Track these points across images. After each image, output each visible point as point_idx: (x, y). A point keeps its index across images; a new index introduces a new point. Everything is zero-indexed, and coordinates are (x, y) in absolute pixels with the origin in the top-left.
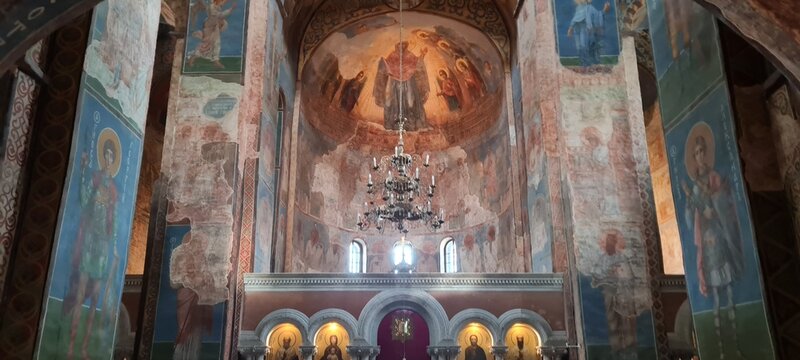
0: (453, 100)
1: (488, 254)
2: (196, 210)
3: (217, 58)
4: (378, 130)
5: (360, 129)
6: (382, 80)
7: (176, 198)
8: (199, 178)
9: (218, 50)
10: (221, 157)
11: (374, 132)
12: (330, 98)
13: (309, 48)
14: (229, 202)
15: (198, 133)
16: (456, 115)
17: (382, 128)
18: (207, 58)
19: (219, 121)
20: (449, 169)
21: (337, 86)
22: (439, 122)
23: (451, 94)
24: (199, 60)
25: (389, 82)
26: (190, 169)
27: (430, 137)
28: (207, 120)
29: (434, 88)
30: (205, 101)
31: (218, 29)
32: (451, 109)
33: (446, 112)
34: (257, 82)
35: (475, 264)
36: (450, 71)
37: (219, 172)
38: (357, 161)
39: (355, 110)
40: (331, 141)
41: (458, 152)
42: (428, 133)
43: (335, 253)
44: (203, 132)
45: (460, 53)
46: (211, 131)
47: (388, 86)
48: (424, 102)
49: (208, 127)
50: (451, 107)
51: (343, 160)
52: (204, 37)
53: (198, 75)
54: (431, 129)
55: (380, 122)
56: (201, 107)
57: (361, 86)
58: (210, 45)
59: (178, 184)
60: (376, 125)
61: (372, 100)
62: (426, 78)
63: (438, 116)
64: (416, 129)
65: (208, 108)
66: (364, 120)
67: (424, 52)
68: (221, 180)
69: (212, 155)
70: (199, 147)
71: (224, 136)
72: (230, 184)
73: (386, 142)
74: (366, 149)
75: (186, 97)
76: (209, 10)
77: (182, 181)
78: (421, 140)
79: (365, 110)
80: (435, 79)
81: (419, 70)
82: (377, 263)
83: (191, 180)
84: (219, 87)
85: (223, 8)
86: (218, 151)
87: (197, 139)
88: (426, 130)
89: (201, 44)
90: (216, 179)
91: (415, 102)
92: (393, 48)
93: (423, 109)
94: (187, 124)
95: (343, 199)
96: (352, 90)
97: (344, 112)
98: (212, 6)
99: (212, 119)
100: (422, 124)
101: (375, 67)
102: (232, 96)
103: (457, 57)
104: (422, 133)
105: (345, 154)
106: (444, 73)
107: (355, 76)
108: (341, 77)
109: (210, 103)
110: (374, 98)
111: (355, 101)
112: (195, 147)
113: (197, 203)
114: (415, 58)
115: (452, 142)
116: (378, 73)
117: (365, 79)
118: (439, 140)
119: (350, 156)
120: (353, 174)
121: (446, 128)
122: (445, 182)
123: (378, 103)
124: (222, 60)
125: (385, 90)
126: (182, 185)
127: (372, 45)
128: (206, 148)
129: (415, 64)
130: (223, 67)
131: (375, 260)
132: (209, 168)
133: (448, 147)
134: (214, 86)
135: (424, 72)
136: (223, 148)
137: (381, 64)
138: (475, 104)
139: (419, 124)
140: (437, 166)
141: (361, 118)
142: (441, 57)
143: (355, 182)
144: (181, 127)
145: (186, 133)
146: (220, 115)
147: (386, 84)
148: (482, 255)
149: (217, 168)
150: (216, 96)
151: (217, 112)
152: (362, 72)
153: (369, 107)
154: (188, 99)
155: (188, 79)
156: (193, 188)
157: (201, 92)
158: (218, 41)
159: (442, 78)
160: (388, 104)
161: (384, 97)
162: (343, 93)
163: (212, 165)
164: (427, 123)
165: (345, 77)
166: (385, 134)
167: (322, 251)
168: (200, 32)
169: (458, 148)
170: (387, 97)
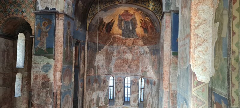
0: (145, 29)
1: (153, 89)
2: (40, 106)
3: (45, 49)
4: (120, 38)
5: (113, 38)
6: (120, 21)
7: (34, 101)
8: (41, 95)
9: (45, 45)
10: (48, 87)
11: (118, 39)
12: (101, 30)
13: (90, 18)
14: (51, 104)
15: (40, 78)
16: (146, 35)
17: (121, 37)
18: (42, 48)
19: (47, 73)
20: (143, 54)
21: (104, 26)
22: (141, 36)
23: (144, 27)
24: (40, 49)
25: (123, 21)
26: (38, 91)
27: (138, 41)
28: (43, 73)
29: (139, 24)
30: (42, 65)
31: (45, 37)
32: (145, 33)
33: (143, 33)
34: (60, 56)
35: (149, 90)
36: (144, 20)
37: (47, 93)
38: (112, 50)
39: (111, 32)
40: (102, 45)
41: (146, 48)
42: (137, 39)
43: (104, 83)
44: (42, 77)
45: (147, 16)
46: (45, 77)
47: (123, 23)
48: (136, 28)
49: (43, 76)
50: (145, 32)
51: (107, 50)
52: (40, 40)
53: (39, 55)
54: (138, 38)
55: (120, 35)
56: (41, 68)
57: (113, 24)
58: (43, 44)
59: (35, 96)
60: (119, 36)
61: (117, 28)
62: (136, 21)
63: (140, 33)
64: (133, 37)
65: (43, 68)
66: (115, 34)
67: (134, 13)
68: (48, 96)
69: (45, 86)
70: (41, 83)
71: (49, 79)
72: (51, 97)
73: (122, 42)
74: (115, 45)
75: (36, 64)
76: (42, 28)
77: (36, 95)
78: (135, 42)
79: (115, 31)
80: (139, 21)
81: (133, 18)
82: (118, 84)
83: (39, 95)
84: (46, 60)
85: (47, 28)
86: (47, 85)
87: (40, 80)
88: (136, 38)
89: (40, 43)
90: (46, 96)
91: (132, 28)
92: (123, 12)
93: (135, 30)
94: (37, 74)
95: (107, 64)
96: (110, 26)
97: (107, 33)
98: (43, 27)
99: (44, 73)
100: (135, 35)
101: (117, 17)
102: (51, 64)
103: (146, 17)
104: (135, 39)
105: (108, 48)
106: (142, 20)
107: (110, 21)
108: (105, 23)
109: (44, 66)
110: (118, 27)
111: (111, 29)
112: (39, 83)
113: (41, 104)
114: (131, 14)
115: (145, 44)
116: (119, 19)
117: (114, 21)
118: (141, 42)
119: (109, 48)
120: (110, 54)
121: (143, 39)
122: (142, 58)
123: (120, 28)
124: (47, 49)
125: (122, 24)
126: (36, 97)
127: (115, 12)
128: (43, 83)
129: (132, 16)
130: (47, 52)
131: (118, 83)
132: (44, 91)
133: (143, 46)
134: (45, 60)
135: (135, 19)
136: (48, 84)
137: (120, 16)
138: (152, 33)
139: (134, 36)
140: (140, 52)
141: (114, 34)
142: (141, 15)
143: (111, 57)
144: (35, 75)
145: (36, 77)
146: (47, 71)
147: (122, 22)
148: (151, 89)
149: (47, 91)
150: (45, 64)
151: (46, 70)
152: (113, 19)
153: (116, 30)
154: (36, 65)
155: (36, 57)
156: (39, 98)
157: (40, 62)
158: (45, 42)
159: (141, 21)
160: (123, 28)
161: (121, 26)
162: (106, 27)
163: (45, 90)
164: (137, 36)
165: (106, 22)
166: (123, 39)
167: (99, 84)
168: (39, 38)
169: (146, 47)
170: (123, 26)
